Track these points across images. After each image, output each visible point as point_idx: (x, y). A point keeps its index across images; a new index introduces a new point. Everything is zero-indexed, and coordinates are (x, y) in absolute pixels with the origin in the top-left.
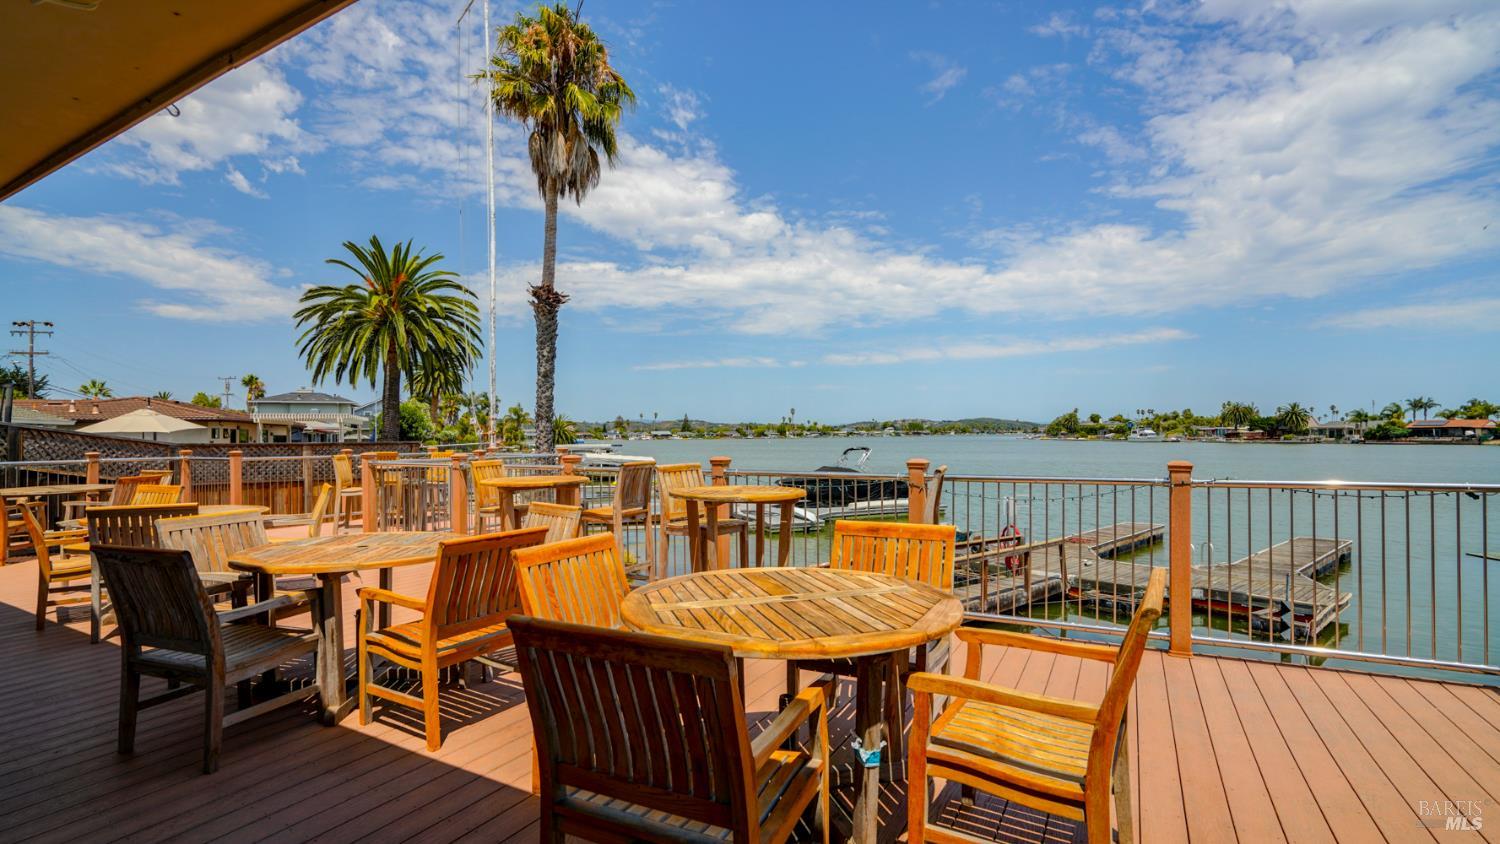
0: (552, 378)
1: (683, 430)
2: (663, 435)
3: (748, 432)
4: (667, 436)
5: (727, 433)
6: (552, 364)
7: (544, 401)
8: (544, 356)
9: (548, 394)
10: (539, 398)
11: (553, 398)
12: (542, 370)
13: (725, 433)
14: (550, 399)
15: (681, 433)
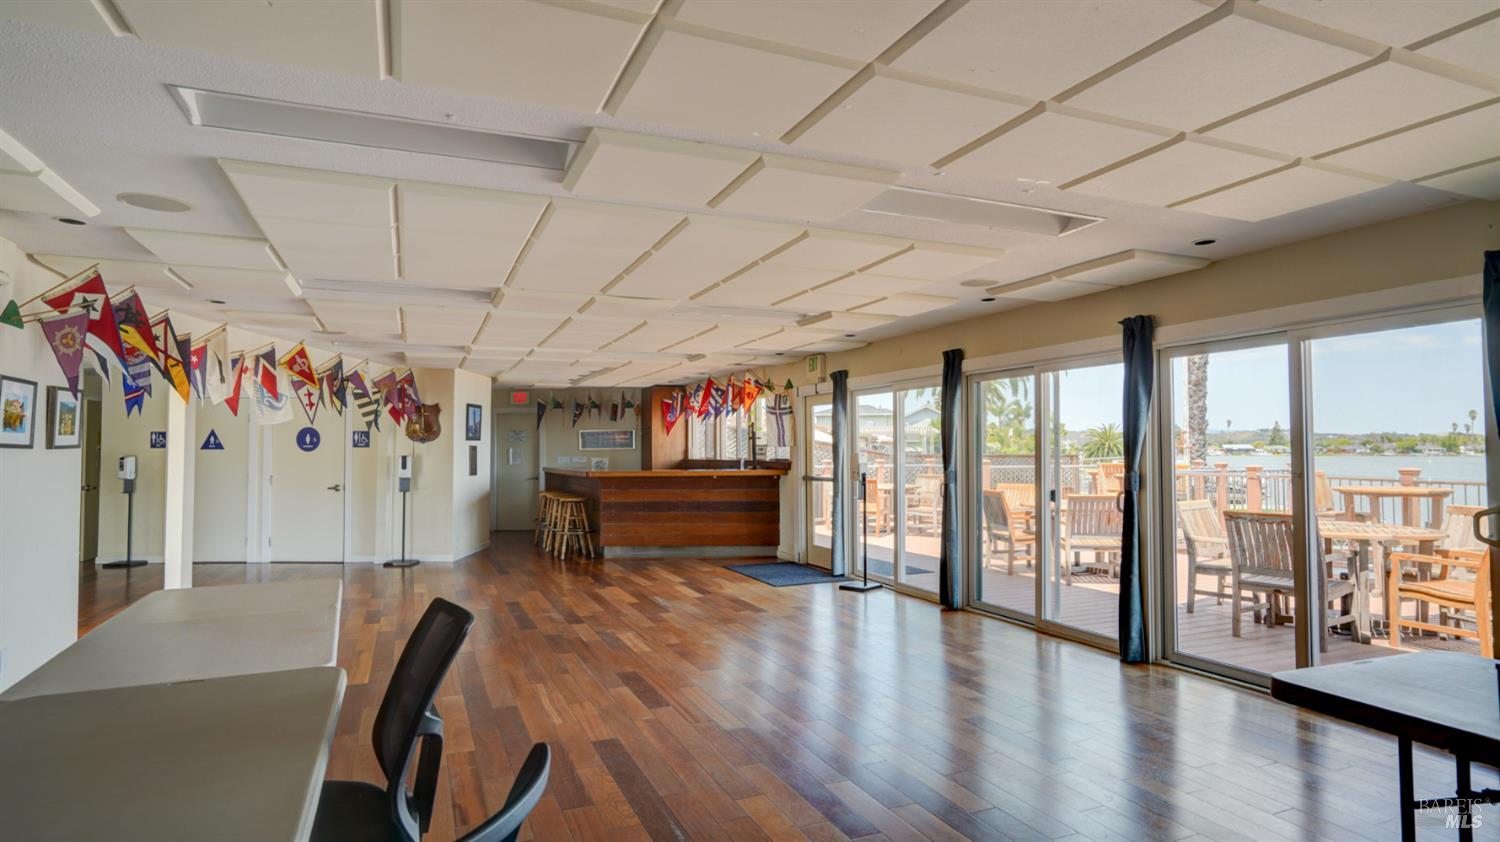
0: (1205, 386)
1: (1273, 442)
2: (1240, 450)
3: (1386, 445)
4: (1248, 450)
5: (1347, 448)
6: (1204, 372)
7: (1196, 412)
8: (1195, 363)
9: (1200, 404)
10: (1191, 409)
11: (1205, 410)
12: (1194, 377)
13: (1343, 447)
14: (1203, 410)
15: (1269, 448)
